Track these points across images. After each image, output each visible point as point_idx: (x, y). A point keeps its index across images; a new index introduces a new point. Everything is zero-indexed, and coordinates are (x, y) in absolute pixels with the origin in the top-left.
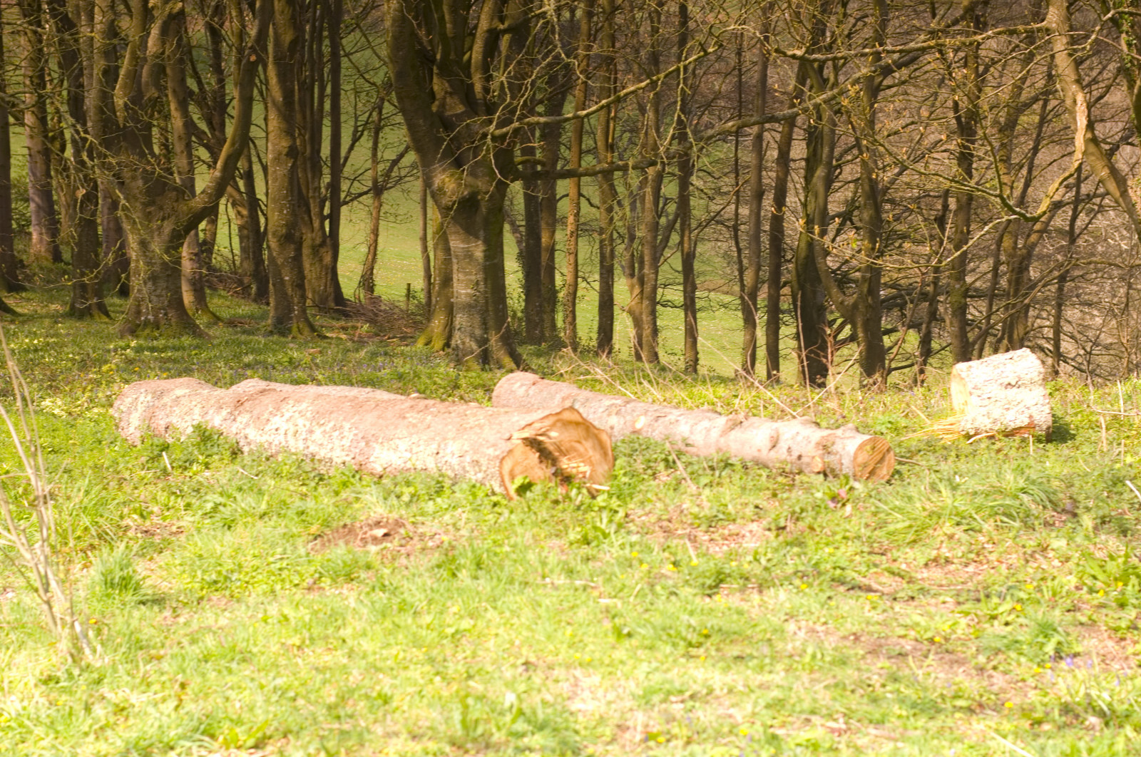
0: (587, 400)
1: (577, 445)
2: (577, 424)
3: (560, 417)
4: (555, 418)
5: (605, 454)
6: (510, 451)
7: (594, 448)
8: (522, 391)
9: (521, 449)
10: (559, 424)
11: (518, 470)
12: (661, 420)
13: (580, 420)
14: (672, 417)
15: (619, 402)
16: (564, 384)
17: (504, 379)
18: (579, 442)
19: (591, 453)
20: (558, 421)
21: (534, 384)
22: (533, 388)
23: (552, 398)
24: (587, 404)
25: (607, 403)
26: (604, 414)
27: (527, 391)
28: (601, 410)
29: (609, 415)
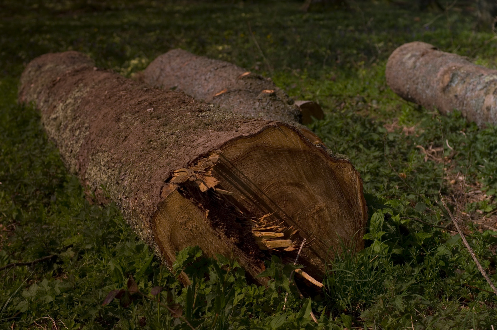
5: (350, 205)
6: (162, 206)
11: (181, 235)
21: (423, 55)
22: (421, 59)
23: (436, 71)
24: (467, 80)
25: (487, 79)
26: (482, 93)
27: (415, 63)
28: (479, 87)
29: (486, 94)
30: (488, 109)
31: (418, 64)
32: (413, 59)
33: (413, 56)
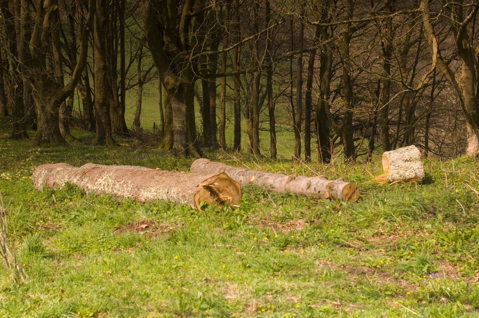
0: (230, 170)
1: (226, 188)
2: (226, 179)
3: (219, 176)
4: (217, 177)
5: (238, 192)
6: (198, 191)
7: (233, 189)
8: (203, 166)
9: (202, 190)
10: (218, 180)
11: (201, 199)
12: (261, 177)
13: (227, 178)
14: (266, 176)
15: (243, 170)
16: (220, 163)
17: (195, 161)
18: (227, 187)
19: (232, 192)
20: (218, 178)
21: (208, 163)
22: (207, 165)
23: (216, 169)
24: (230, 171)
25: (239, 171)
26: (238, 176)
27: (205, 166)
28: (236, 174)
29: (239, 176)
30: (241, 181)
31: (206, 167)
32: (204, 165)
33: (203, 164)
